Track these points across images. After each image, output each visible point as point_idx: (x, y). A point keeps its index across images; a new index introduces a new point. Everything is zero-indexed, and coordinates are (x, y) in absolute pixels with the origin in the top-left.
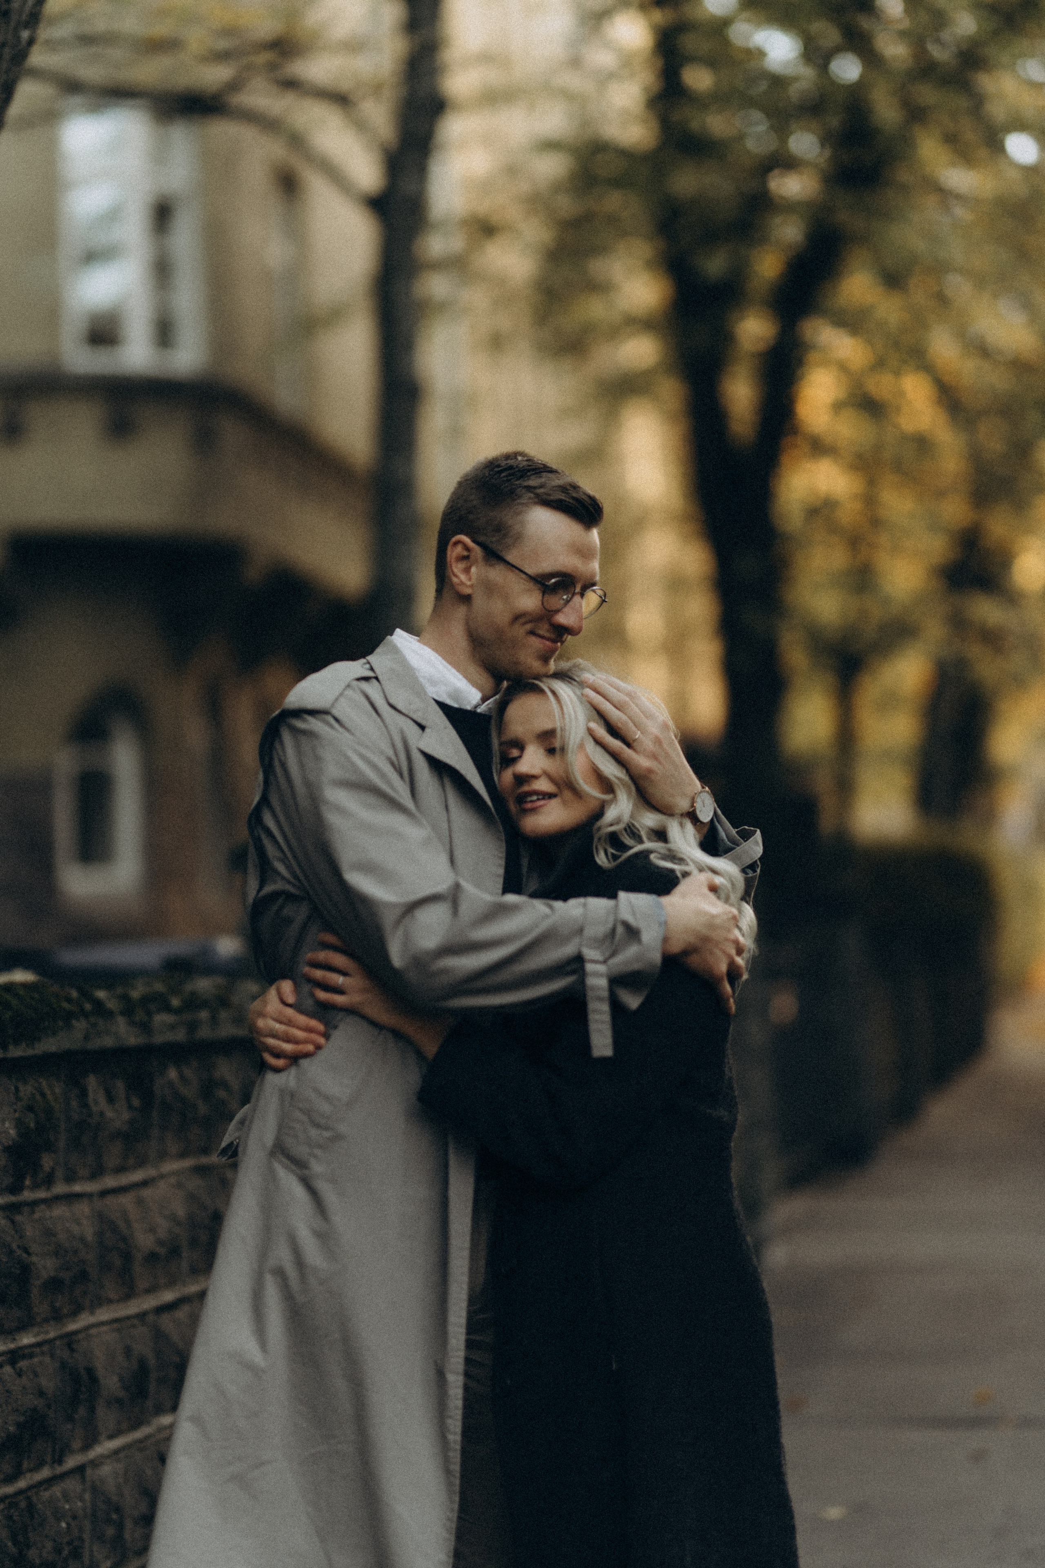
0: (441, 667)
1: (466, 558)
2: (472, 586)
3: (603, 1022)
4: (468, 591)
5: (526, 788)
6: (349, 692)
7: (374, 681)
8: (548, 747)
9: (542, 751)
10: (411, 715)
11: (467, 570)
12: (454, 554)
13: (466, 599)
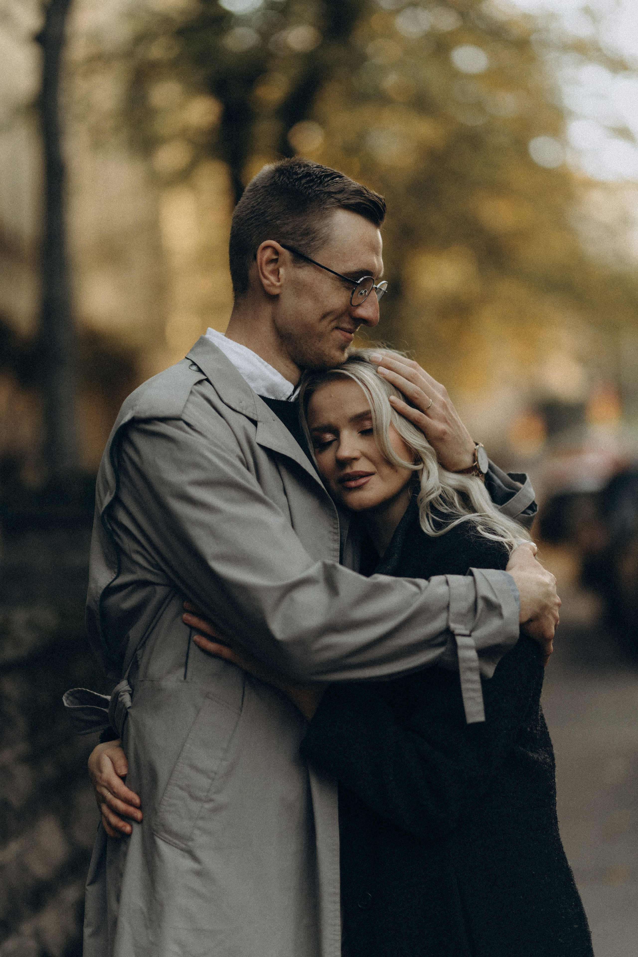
0: (259, 364)
1: (275, 261)
2: (281, 286)
3: (474, 690)
4: (276, 291)
5: (348, 470)
6: (192, 398)
7: (206, 382)
8: (361, 430)
9: (355, 434)
10: (244, 412)
11: (276, 272)
12: (265, 259)
13: (274, 299)
